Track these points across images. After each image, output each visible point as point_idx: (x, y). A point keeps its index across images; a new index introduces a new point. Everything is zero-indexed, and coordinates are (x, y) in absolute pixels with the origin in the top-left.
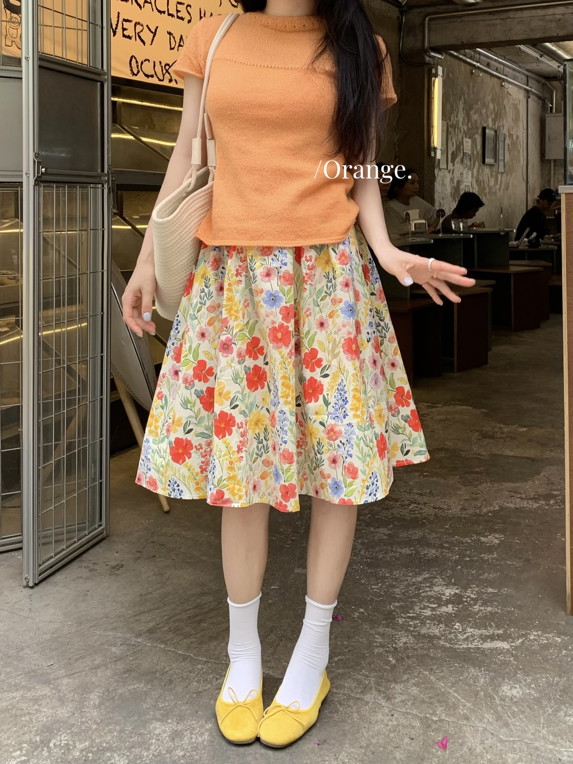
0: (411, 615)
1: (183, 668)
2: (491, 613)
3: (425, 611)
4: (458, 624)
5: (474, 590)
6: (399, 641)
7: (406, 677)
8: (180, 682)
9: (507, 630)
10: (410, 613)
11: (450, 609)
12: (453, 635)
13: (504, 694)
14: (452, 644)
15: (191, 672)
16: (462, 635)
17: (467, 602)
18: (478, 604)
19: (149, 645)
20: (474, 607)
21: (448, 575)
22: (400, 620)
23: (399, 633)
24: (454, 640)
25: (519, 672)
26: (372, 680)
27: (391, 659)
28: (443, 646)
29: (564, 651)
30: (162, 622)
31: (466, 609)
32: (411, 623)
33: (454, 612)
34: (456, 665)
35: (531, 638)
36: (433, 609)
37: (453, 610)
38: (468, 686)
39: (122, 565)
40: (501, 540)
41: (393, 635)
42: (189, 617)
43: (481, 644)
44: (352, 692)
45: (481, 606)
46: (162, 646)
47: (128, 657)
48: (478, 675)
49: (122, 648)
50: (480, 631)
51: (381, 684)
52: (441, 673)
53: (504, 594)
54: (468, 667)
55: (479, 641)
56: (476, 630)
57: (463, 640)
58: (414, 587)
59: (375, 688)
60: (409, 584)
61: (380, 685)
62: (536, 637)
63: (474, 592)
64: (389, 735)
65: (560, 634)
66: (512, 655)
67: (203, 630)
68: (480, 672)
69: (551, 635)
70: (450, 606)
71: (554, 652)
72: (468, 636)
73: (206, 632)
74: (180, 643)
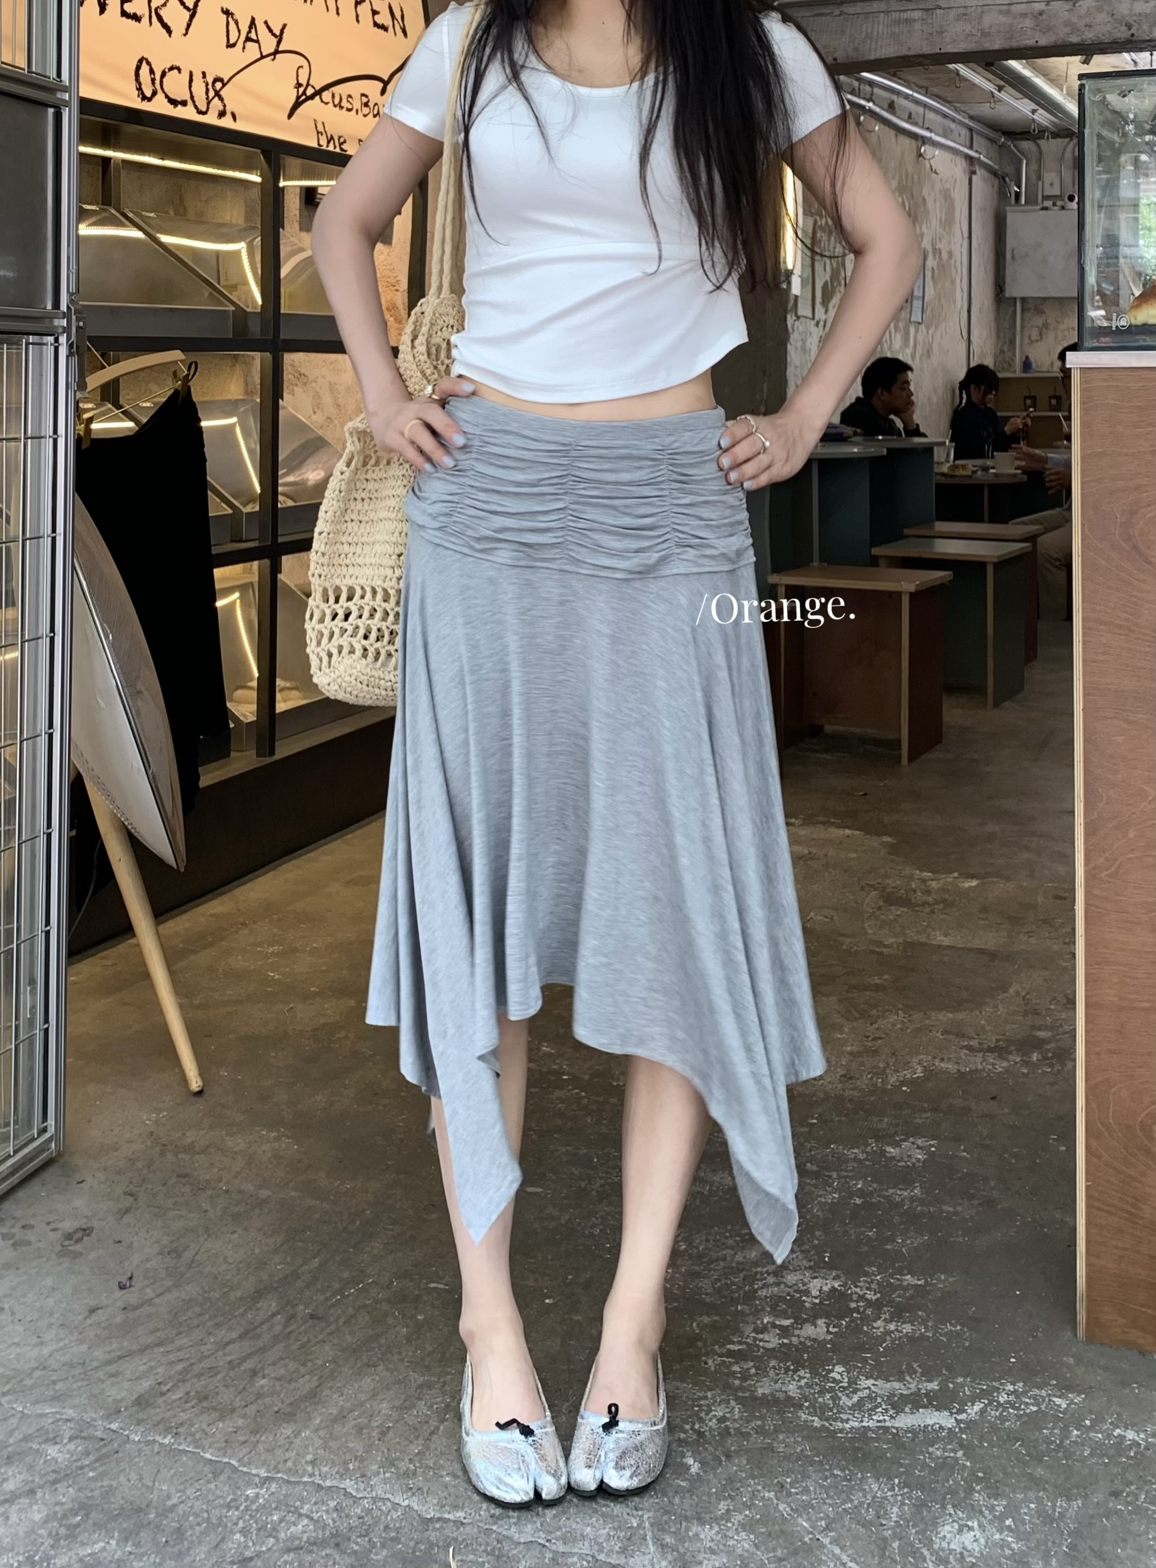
0: (736, 1348)
1: (211, 1497)
2: (912, 1339)
3: (766, 1337)
4: (839, 1369)
5: (872, 1282)
6: (707, 1414)
7: (723, 1506)
8: (202, 1533)
9: (947, 1381)
10: (733, 1343)
11: (818, 1330)
12: (828, 1396)
13: (944, 1545)
14: (827, 1420)
15: (229, 1507)
16: (848, 1396)
17: (858, 1312)
18: (883, 1316)
19: (137, 1439)
20: (875, 1325)
21: (816, 1242)
22: (710, 1362)
23: (709, 1394)
24: (831, 1409)
25: (978, 1488)
26: (646, 1516)
27: (691, 1461)
28: (807, 1426)
29: (1075, 1432)
30: (170, 1378)
31: (858, 1330)
32: (736, 1368)
33: (829, 1337)
34: (836, 1472)
35: (1001, 1400)
36: (785, 1331)
37: (828, 1332)
38: (863, 1526)
39: (89, 1230)
40: (931, 1154)
41: (693, 1400)
42: (230, 1362)
43: (892, 1417)
44: (601, 1551)
45: (891, 1321)
46: (166, 1441)
47: (86, 1470)
48: (886, 1498)
49: (71, 1446)
50: (888, 1385)
51: (666, 1527)
52: (802, 1493)
53: (939, 1289)
54: (863, 1478)
55: (887, 1410)
56: (880, 1382)
57: (850, 1409)
58: (742, 1275)
59: (654, 1537)
60: (732, 1268)
61: (663, 1530)
62: (1012, 1398)
63: (873, 1286)
65: (1066, 1387)
66: (962, 1446)
67: (259, 1396)
68: (889, 1490)
69: (1044, 1393)
70: (821, 1322)
71: (1052, 1434)
72: (862, 1399)
73: (268, 1400)
74: (208, 1429)
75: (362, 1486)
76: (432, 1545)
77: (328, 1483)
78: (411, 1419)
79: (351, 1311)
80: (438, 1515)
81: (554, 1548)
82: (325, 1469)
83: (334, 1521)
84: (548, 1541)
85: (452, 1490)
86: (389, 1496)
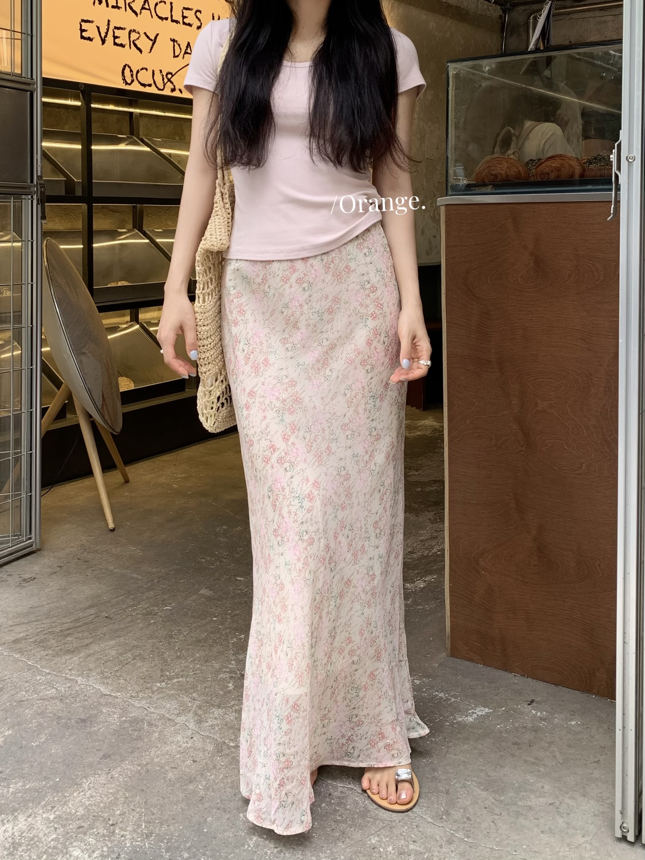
1: (22, 678)
7: (233, 703)
8: (10, 690)
15: (27, 682)
19: (6, 654)
30: (33, 634)
39: (35, 578)
42: (62, 630)
44: (168, 713)
46: (17, 656)
61: (200, 709)
64: (175, 756)
67: (65, 644)
73: (67, 646)
74: (36, 654)
75: (85, 679)
76: (99, 704)
77: (72, 677)
78: (121, 658)
79: (124, 617)
80: (109, 693)
81: (149, 710)
82: (73, 672)
83: (65, 691)
84: (149, 707)
85: (121, 685)
86: (94, 685)
